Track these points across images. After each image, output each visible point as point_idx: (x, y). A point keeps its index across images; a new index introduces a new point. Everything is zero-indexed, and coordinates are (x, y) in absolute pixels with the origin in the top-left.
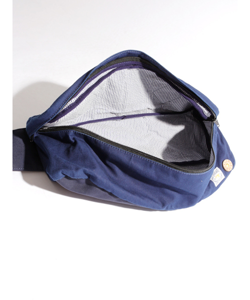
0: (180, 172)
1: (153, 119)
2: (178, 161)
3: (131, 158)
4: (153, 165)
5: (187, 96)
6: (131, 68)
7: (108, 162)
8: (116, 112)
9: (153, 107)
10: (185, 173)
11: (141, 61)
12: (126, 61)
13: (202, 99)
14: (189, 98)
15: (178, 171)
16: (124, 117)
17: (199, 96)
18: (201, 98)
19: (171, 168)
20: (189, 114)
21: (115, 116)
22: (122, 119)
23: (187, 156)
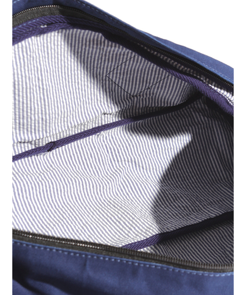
0: (206, 274)
1: (119, 134)
2: (192, 222)
3: (85, 265)
4: (141, 271)
5: (185, 73)
6: (42, 32)
7: (31, 282)
8: (32, 137)
9: (114, 109)
10: (218, 275)
11: (62, 12)
12: (26, 21)
13: (219, 74)
14: (189, 78)
15: (201, 273)
16: (52, 146)
17: (213, 70)
18: (216, 72)
19: (183, 271)
20: (199, 104)
21: (30, 147)
22: (49, 150)
23: (211, 204)
